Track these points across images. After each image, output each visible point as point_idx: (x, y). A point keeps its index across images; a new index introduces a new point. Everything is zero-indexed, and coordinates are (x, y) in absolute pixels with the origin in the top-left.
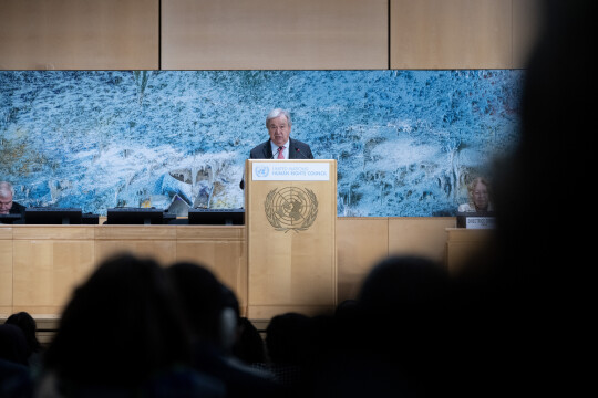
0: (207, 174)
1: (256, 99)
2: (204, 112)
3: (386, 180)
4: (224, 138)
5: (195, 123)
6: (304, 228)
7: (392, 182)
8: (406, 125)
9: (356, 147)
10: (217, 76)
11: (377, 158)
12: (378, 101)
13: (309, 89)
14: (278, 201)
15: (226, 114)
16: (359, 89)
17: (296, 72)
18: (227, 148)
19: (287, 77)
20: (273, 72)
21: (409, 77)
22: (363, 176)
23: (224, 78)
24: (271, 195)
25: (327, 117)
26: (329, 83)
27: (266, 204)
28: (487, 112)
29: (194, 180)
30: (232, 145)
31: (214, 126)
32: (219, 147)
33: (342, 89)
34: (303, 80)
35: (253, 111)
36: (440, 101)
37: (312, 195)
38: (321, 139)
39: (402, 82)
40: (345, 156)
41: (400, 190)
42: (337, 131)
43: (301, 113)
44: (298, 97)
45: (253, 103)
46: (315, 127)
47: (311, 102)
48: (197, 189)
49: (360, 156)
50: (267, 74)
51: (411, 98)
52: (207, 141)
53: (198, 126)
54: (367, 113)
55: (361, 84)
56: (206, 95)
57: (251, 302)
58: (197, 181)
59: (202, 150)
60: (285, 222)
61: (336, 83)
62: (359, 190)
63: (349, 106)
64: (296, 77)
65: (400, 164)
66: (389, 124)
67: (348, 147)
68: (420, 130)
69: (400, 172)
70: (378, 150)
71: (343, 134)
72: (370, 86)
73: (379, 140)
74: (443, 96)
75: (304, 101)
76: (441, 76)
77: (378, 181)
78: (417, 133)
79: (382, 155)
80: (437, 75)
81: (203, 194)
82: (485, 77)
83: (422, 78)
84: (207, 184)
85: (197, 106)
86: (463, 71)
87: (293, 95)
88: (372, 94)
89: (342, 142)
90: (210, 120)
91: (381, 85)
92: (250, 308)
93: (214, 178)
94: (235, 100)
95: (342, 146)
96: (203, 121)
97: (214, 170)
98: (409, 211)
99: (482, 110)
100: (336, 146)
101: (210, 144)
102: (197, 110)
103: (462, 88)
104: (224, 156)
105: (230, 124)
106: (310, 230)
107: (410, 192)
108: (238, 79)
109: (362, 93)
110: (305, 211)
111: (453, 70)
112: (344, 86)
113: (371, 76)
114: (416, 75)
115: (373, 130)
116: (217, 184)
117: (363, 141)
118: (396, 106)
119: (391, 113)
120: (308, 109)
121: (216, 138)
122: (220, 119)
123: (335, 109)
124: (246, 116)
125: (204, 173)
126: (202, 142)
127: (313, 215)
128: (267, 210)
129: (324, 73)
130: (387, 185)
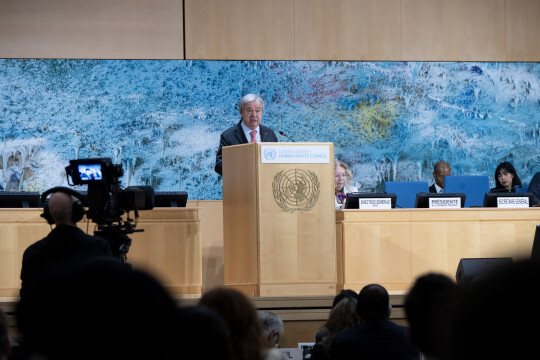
0: (17, 160)
1: (62, 87)
2: (13, 99)
3: (184, 165)
4: (33, 125)
5: (5, 110)
6: (307, 209)
7: (189, 167)
8: (201, 112)
9: (156, 134)
10: (25, 65)
11: (175, 144)
12: (175, 90)
13: (112, 78)
14: (284, 183)
15: (34, 102)
16: (157, 78)
17: (100, 61)
18: (36, 134)
19: (91, 66)
20: (78, 61)
21: (203, 67)
22: (162, 161)
23: (32, 66)
24: (278, 177)
25: (128, 104)
26: (130, 72)
27: (273, 185)
28: (273, 100)
29: (5, 165)
30: (40, 132)
31: (23, 113)
32: (28, 133)
33: (142, 78)
34: (106, 69)
35: (60, 99)
36: (231, 91)
37: (314, 177)
38: (123, 126)
39: (197, 71)
40: (145, 142)
41: (197, 174)
42: (138, 118)
43: (104, 101)
44: (102, 85)
45: (60, 91)
46: (118, 114)
47: (113, 90)
48: (8, 174)
49: (160, 142)
50: (73, 63)
51: (204, 87)
52: (17, 127)
53: (7, 112)
54: (165, 101)
55: (159, 73)
56: (15, 83)
57: (262, 281)
58: (8, 166)
59: (12, 136)
60: (291, 203)
61: (136, 72)
62: (159, 175)
63: (148, 94)
64: (99, 66)
65: (196, 150)
66: (185, 112)
67: (148, 133)
68: (213, 117)
69: (196, 157)
70: (176, 136)
71: (144, 121)
72: (167, 75)
73: (177, 127)
74: (234, 85)
75: (106, 89)
76: (231, 66)
77: (176, 166)
78: (211, 120)
79: (180, 141)
80: (228, 65)
81: (14, 179)
82: (272, 67)
83: (215, 67)
84: (18, 169)
85: (6, 93)
86: (251, 62)
87: (97, 83)
88: (169, 83)
89: (142, 128)
90: (20, 107)
91: (178, 74)
92: (261, 287)
93: (24, 163)
94: (42, 88)
95: (143, 132)
96: (13, 108)
97: (23, 156)
98: (206, 194)
99: (269, 99)
100: (138, 133)
101: (20, 131)
102: (7, 97)
103: (252, 77)
104: (33, 142)
105: (39, 110)
106: (313, 210)
107: (206, 177)
108: (45, 68)
109: (160, 82)
110: (308, 192)
111: (242, 61)
112: (143, 75)
113: (168, 66)
114: (210, 65)
115: (171, 117)
116: (27, 169)
117: (162, 127)
118: (191, 94)
119: (187, 102)
120: (111, 96)
121: (26, 125)
122: (28, 106)
123: (135, 97)
124: (53, 104)
125: (14, 159)
126: (12, 128)
127: (315, 196)
128: (274, 191)
129: (125, 63)
130: (185, 170)
